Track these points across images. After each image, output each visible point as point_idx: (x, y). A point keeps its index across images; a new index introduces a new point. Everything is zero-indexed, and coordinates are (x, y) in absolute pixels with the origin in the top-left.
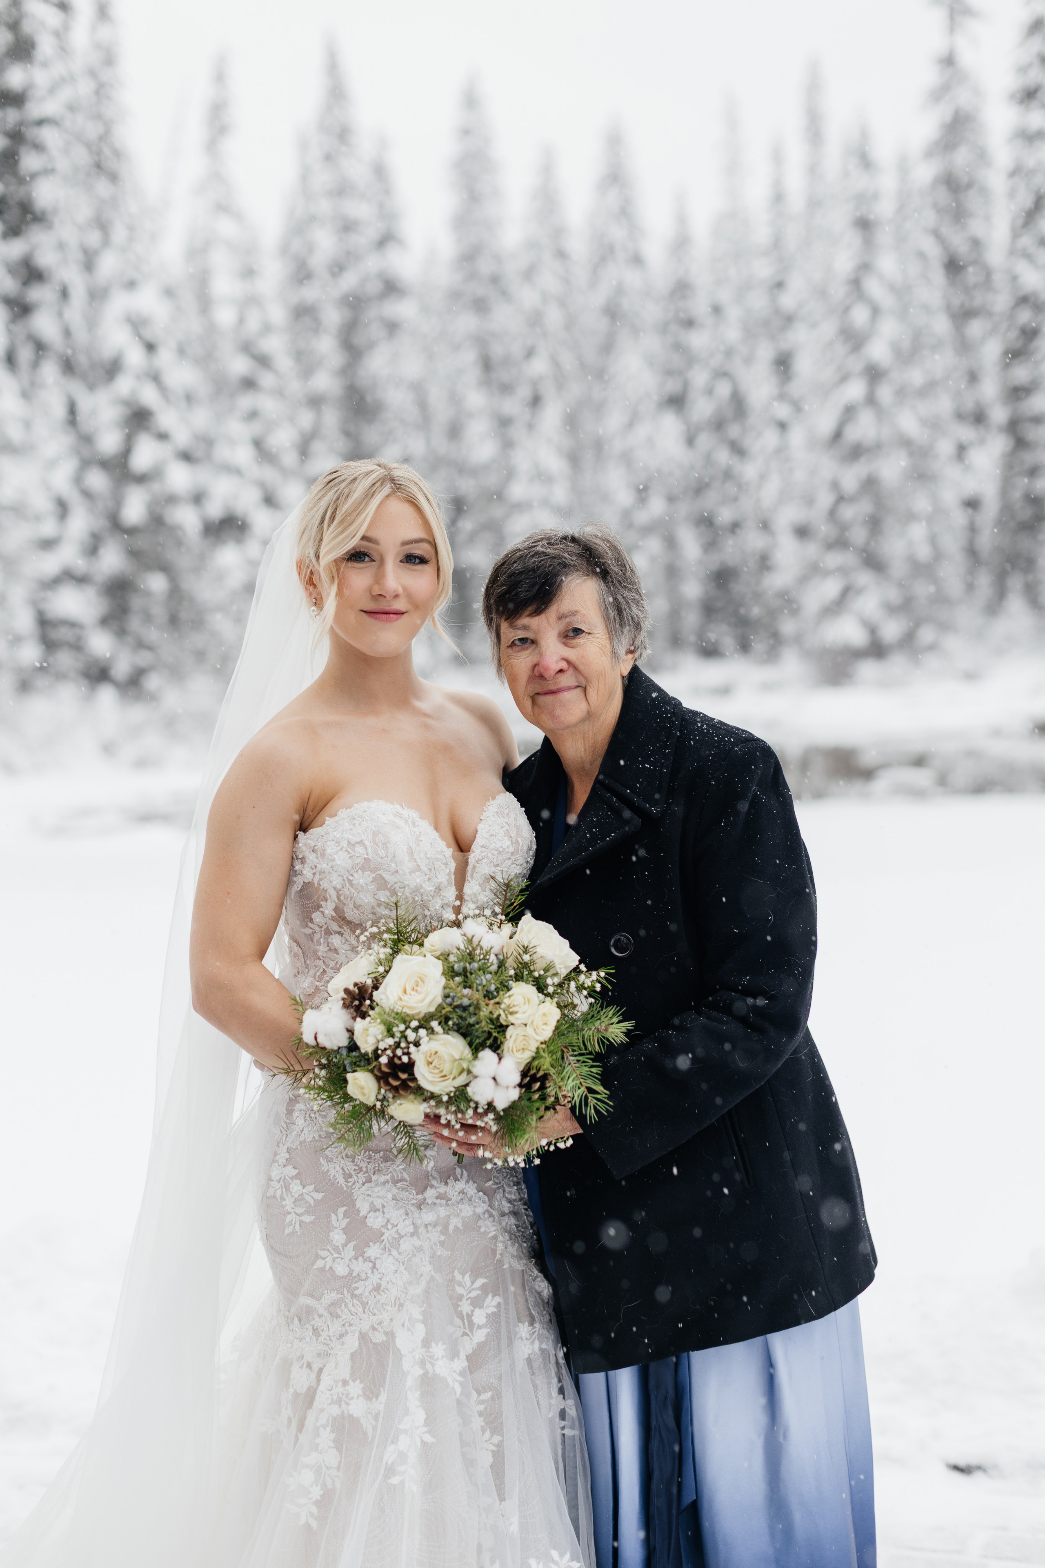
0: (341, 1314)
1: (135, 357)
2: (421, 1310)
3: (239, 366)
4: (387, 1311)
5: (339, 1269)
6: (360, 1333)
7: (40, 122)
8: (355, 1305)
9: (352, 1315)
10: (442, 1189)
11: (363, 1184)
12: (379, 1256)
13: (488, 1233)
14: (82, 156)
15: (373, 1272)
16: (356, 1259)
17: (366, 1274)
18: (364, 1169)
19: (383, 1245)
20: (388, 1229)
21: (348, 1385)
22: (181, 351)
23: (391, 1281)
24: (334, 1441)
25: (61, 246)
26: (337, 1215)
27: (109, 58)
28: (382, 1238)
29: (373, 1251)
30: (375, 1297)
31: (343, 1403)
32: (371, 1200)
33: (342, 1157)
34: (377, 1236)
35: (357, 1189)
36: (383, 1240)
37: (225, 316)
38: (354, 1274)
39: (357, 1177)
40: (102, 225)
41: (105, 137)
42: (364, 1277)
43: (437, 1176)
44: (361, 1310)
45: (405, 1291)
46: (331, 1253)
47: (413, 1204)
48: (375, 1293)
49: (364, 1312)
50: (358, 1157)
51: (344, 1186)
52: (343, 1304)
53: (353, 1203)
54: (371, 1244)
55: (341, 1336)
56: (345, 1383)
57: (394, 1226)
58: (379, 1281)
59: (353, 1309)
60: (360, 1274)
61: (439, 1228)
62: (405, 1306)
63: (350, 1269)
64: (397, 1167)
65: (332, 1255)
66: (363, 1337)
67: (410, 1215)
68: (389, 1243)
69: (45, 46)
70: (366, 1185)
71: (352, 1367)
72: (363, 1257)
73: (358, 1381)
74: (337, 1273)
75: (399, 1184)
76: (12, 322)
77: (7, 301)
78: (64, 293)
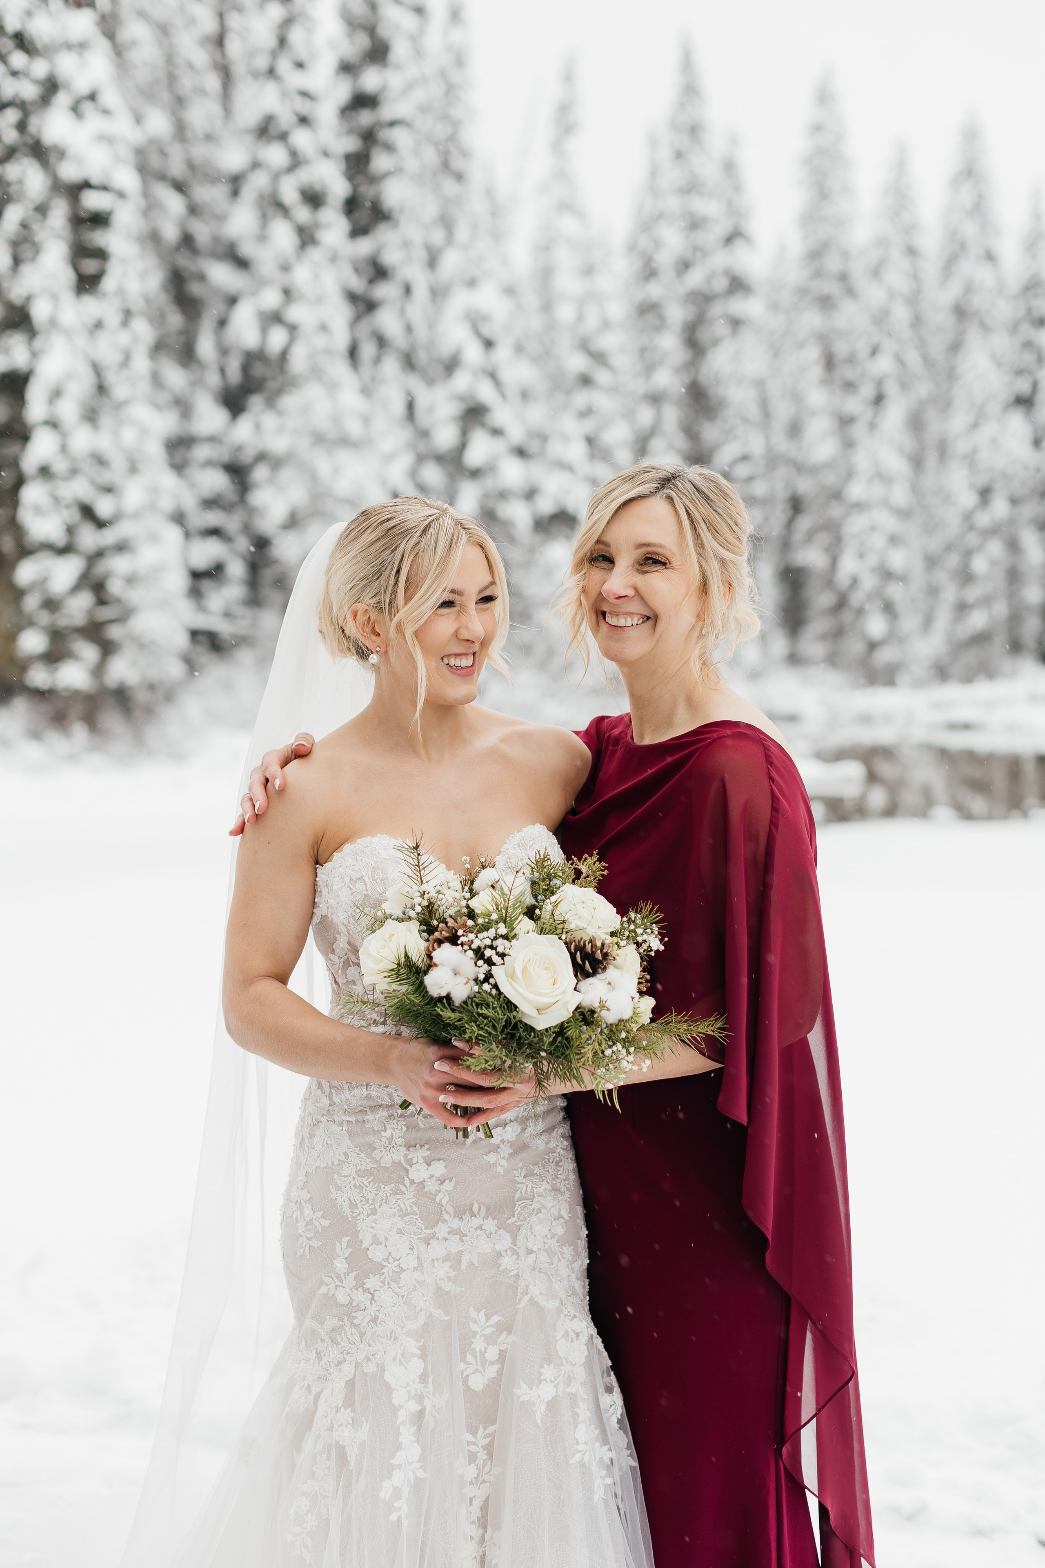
0: (338, 1342)
1: (473, 353)
2: (419, 1344)
3: (577, 363)
4: (382, 1343)
5: (340, 1297)
6: (356, 1362)
7: (392, 124)
8: (354, 1334)
9: (350, 1343)
10: (455, 1223)
11: (368, 1216)
12: (378, 1288)
13: (510, 1271)
14: (431, 156)
15: (371, 1303)
16: (357, 1289)
17: (365, 1304)
18: (370, 1201)
20: (389, 1263)
21: (340, 1412)
22: (519, 349)
23: (389, 1314)
25: (406, 245)
26: (341, 1244)
27: (460, 61)
28: (382, 1271)
29: (372, 1282)
30: (372, 1328)
31: (335, 1431)
32: (375, 1232)
33: (350, 1187)
34: (378, 1268)
35: (361, 1220)
36: (384, 1273)
37: (565, 313)
39: (363, 1208)
40: (446, 222)
41: (452, 138)
42: (363, 1307)
43: (451, 1211)
44: (358, 1339)
45: (402, 1325)
46: (334, 1281)
47: (420, 1239)
48: (372, 1325)
49: (361, 1342)
50: (366, 1188)
51: (349, 1216)
52: (340, 1333)
53: (357, 1232)
54: (371, 1276)
55: (337, 1364)
57: (395, 1259)
58: (377, 1313)
59: (351, 1338)
60: (359, 1305)
61: (448, 1264)
62: (399, 1340)
63: (351, 1298)
64: (407, 1200)
65: (335, 1282)
66: (358, 1366)
67: (415, 1249)
68: (389, 1277)
69: (400, 50)
70: (370, 1217)
72: (363, 1288)
74: (338, 1300)
75: (407, 1217)
76: (357, 319)
77: (353, 297)
78: (408, 290)
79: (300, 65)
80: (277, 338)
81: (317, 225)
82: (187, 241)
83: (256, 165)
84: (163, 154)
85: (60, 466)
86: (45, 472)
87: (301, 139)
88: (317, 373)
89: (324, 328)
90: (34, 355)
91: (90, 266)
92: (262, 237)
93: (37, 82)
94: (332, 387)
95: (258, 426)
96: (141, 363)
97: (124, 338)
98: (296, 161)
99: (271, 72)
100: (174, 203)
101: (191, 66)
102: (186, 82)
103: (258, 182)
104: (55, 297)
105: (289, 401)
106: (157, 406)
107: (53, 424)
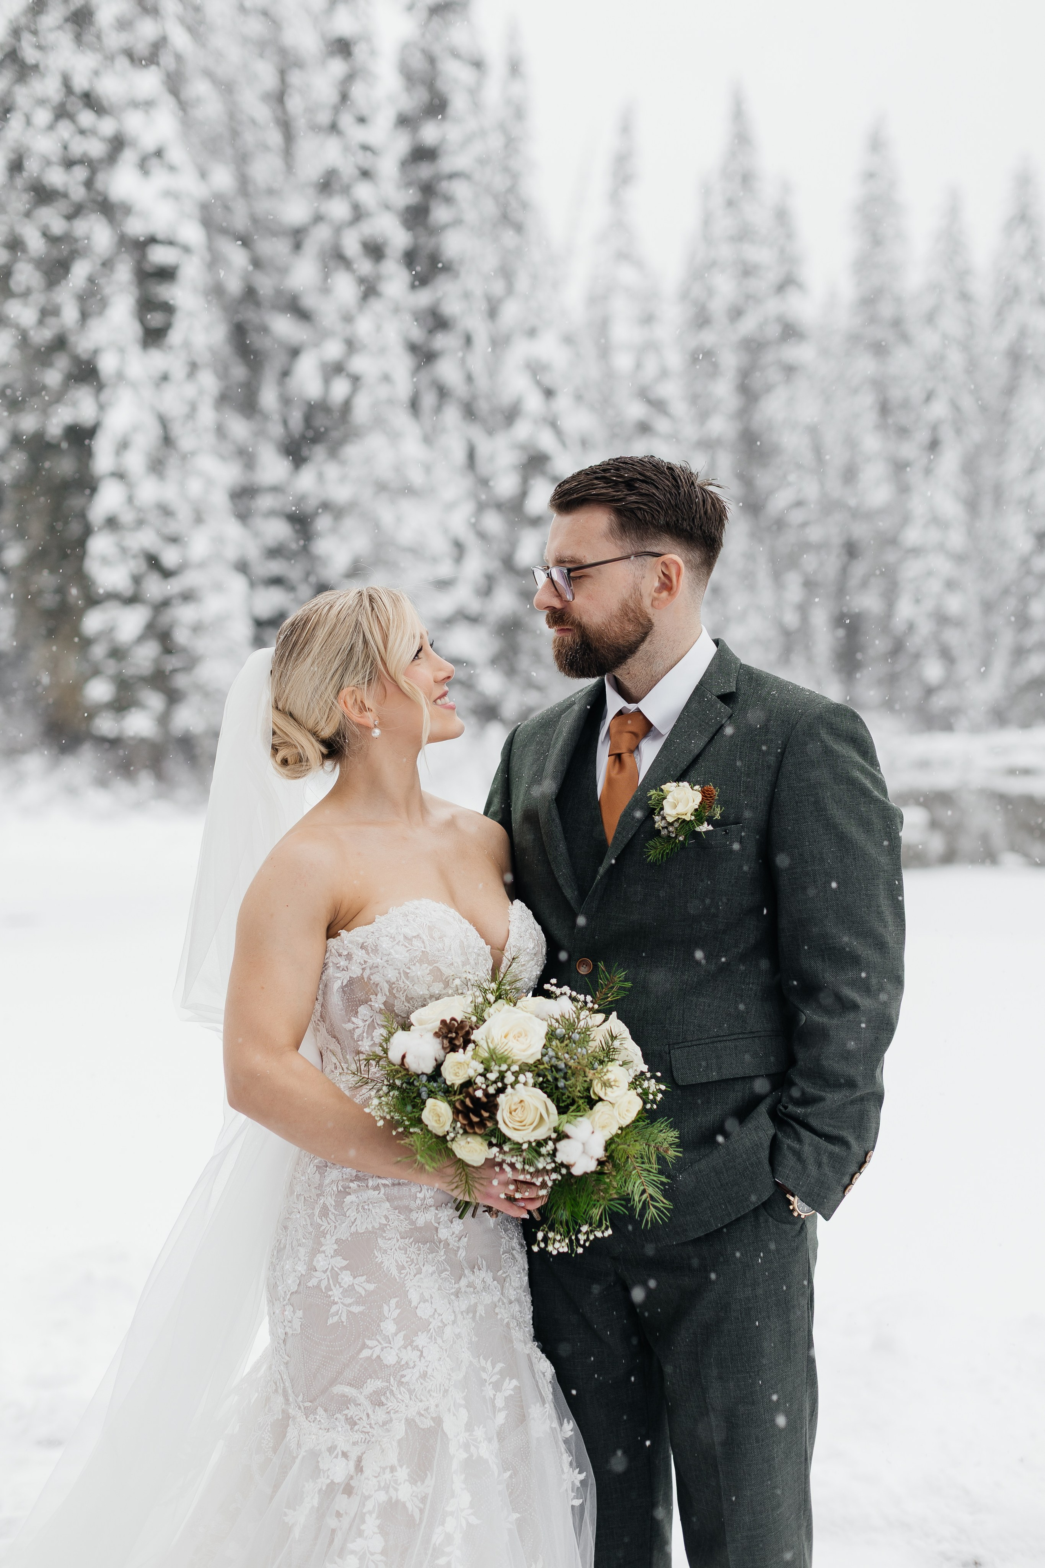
0: (385, 1402)
1: (533, 402)
2: (463, 1395)
3: (636, 411)
4: (433, 1397)
5: (387, 1358)
6: (407, 1419)
7: (452, 176)
8: (402, 1393)
9: (398, 1402)
10: (471, 1278)
11: (415, 1275)
12: (426, 1344)
14: (490, 208)
15: (420, 1360)
16: (405, 1348)
17: (414, 1362)
18: (416, 1261)
19: (430, 1334)
20: (434, 1319)
21: (396, 1471)
22: (579, 397)
23: (436, 1368)
24: (378, 1527)
25: (467, 296)
26: (389, 1306)
27: (519, 112)
28: (429, 1328)
29: (421, 1340)
30: (421, 1384)
31: (391, 1489)
32: (421, 1291)
33: (395, 1250)
35: (409, 1280)
36: (430, 1329)
37: (623, 362)
38: (403, 1363)
39: (409, 1268)
40: (507, 273)
41: (512, 190)
42: (411, 1364)
44: (407, 1396)
45: (450, 1378)
46: (381, 1342)
48: (422, 1381)
49: (411, 1399)
50: (409, 1250)
51: (396, 1275)
52: (388, 1392)
53: (405, 1293)
54: (420, 1333)
55: (385, 1424)
56: (393, 1469)
57: (440, 1315)
58: (426, 1369)
59: (399, 1396)
60: (408, 1362)
62: (448, 1393)
63: (399, 1357)
64: (440, 1257)
65: (381, 1345)
66: (410, 1423)
67: (452, 1304)
68: (435, 1332)
69: (459, 103)
70: (417, 1276)
71: (399, 1453)
73: (404, 1467)
74: (385, 1362)
75: (443, 1274)
76: (417, 369)
77: (413, 348)
78: (468, 340)
79: (362, 120)
80: (340, 389)
81: (378, 277)
82: (250, 294)
83: (318, 218)
84: (227, 208)
85: (127, 517)
86: (112, 523)
87: (364, 192)
88: (379, 422)
89: (386, 378)
90: (102, 407)
91: (155, 319)
92: (325, 290)
93: (103, 139)
94: (394, 437)
95: (321, 477)
96: (207, 415)
97: (190, 390)
98: (358, 214)
99: (334, 128)
100: (238, 257)
101: (253, 122)
102: (249, 138)
103: (321, 235)
104: (122, 350)
105: (352, 451)
106: (222, 457)
107: (120, 475)
